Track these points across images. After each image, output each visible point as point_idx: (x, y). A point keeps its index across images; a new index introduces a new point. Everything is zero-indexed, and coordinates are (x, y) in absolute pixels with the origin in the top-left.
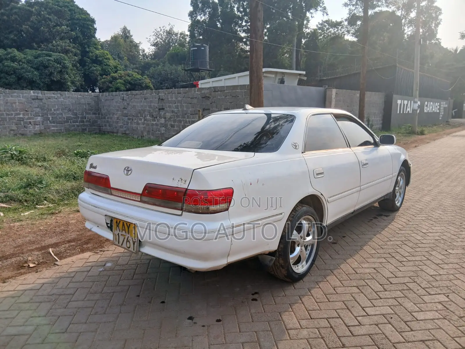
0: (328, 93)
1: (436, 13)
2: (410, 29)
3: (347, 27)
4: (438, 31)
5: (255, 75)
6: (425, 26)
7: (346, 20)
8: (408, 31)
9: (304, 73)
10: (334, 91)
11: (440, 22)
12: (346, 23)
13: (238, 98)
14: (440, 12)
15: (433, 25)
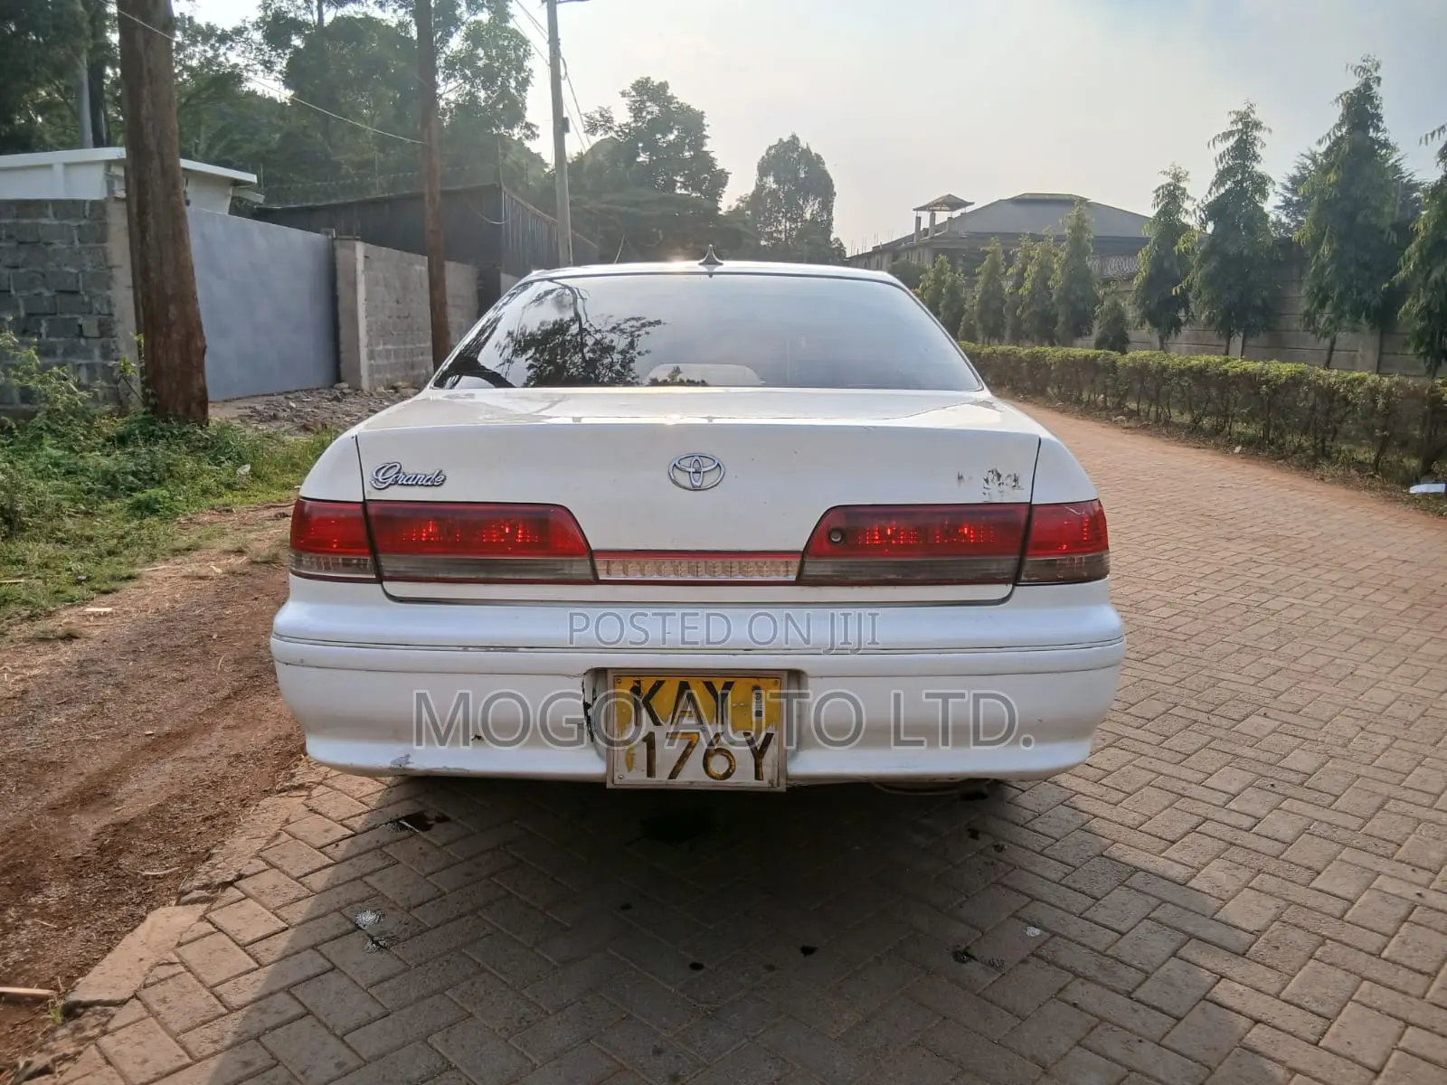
0: (341, 253)
1: (516, 48)
2: (450, 86)
3: (261, 50)
4: (528, 103)
5: (156, 164)
6: (493, 82)
7: (257, 26)
8: (449, 91)
9: (253, 178)
10: (360, 248)
11: (528, 76)
12: (257, 36)
13: (50, 248)
14: (525, 50)
15: (513, 84)
